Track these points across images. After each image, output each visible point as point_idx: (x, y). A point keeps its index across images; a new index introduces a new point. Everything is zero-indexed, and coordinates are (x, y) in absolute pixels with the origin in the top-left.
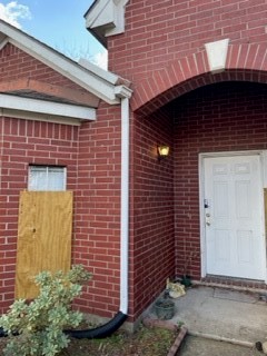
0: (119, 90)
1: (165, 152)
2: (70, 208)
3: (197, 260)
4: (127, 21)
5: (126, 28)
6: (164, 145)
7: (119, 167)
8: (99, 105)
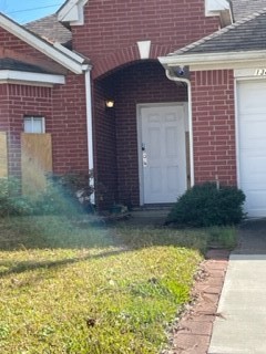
2: (50, 145)
4: (85, 17)
5: (85, 21)
6: (109, 100)
7: (85, 117)
8: (68, 73)
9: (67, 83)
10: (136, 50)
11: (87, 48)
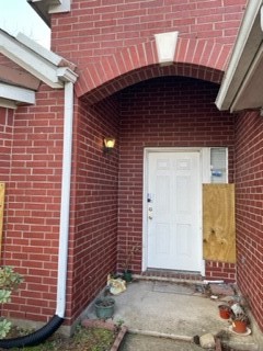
0: (62, 72)
1: (110, 144)
2: (1, 202)
3: (139, 254)
5: (72, 6)
6: (110, 138)
8: (39, 87)
9: (38, 102)
10: (152, 48)
11: (73, 47)
